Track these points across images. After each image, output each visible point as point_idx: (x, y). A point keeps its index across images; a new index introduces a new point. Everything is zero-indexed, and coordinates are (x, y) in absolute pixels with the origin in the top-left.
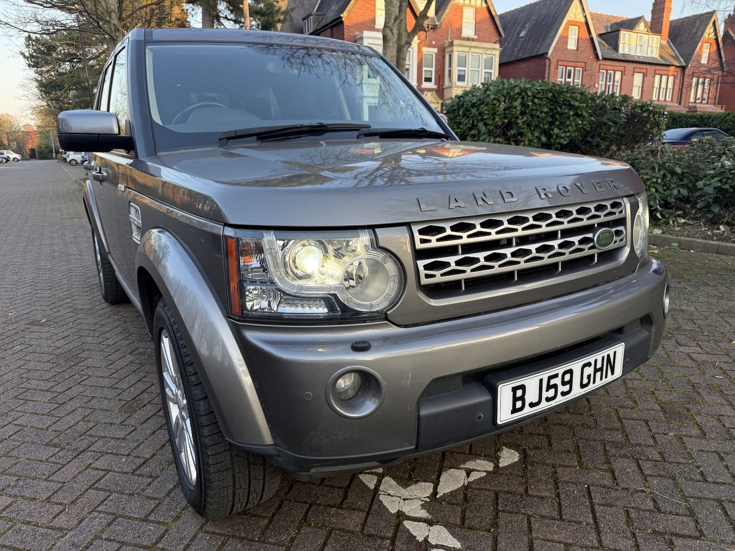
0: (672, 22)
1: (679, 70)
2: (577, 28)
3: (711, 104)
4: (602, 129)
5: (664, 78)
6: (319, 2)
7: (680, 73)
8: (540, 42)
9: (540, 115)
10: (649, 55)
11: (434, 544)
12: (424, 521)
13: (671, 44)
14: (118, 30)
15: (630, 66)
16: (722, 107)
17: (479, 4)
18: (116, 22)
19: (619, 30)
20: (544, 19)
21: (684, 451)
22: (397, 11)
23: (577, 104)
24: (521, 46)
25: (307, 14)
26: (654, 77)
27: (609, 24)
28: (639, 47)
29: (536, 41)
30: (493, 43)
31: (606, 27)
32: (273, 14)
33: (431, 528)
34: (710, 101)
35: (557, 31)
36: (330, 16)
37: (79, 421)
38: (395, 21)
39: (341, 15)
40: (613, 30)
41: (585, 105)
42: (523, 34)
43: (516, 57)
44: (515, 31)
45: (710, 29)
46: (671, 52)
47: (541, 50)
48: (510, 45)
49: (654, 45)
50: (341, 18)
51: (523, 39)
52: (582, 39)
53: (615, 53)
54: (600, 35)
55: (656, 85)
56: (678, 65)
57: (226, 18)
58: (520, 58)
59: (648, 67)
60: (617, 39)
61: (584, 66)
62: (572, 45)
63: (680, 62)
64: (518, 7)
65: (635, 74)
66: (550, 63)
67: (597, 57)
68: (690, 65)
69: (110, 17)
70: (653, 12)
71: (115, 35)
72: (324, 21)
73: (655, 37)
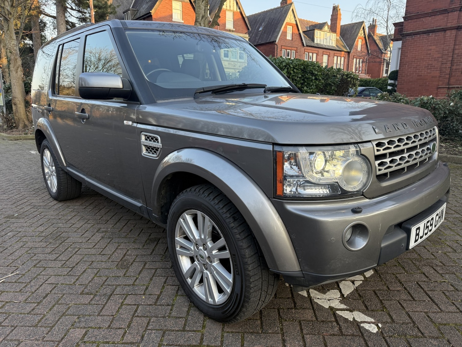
0: (341, 26)
1: (346, 54)
2: (292, 27)
3: (363, 74)
4: (327, 87)
5: (339, 58)
6: (133, 2)
7: (347, 55)
8: (271, 34)
9: (297, 79)
10: (331, 45)
11: (360, 321)
12: (347, 310)
13: (342, 39)
14: (11, 14)
15: (321, 51)
16: (369, 75)
17: (235, 10)
18: (9, 8)
19: (314, 30)
20: (273, 21)
21: (451, 260)
22: (203, 12)
23: (316, 73)
24: (260, 36)
25: (125, 9)
26: (334, 57)
27: (308, 26)
28: (325, 40)
29: (269, 33)
30: (244, 33)
31: (307, 28)
32: (107, 8)
33: (353, 313)
34: (363, 72)
35: (281, 28)
36: (143, 11)
37: (94, 278)
38: (202, 18)
39: (151, 12)
40: (311, 29)
41: (320, 73)
42: (260, 29)
43: (257, 43)
44: (256, 27)
45: (361, 32)
46: (342, 43)
47: (272, 39)
48: (253, 35)
49: (333, 39)
50: (150, 13)
51: (261, 32)
52: (294, 34)
53: (312, 42)
54: (304, 32)
55: (335, 62)
56: (346, 51)
57: (72, 9)
58: (260, 43)
59: (330, 51)
60: (313, 34)
61: (296, 50)
62: (289, 37)
63: (347, 49)
64: (257, 12)
65: (324, 55)
66: (277, 47)
67: (303, 45)
68: (352, 51)
69: (4, 4)
70: (332, 20)
71: (8, 17)
72: (138, 14)
73: (334, 34)
